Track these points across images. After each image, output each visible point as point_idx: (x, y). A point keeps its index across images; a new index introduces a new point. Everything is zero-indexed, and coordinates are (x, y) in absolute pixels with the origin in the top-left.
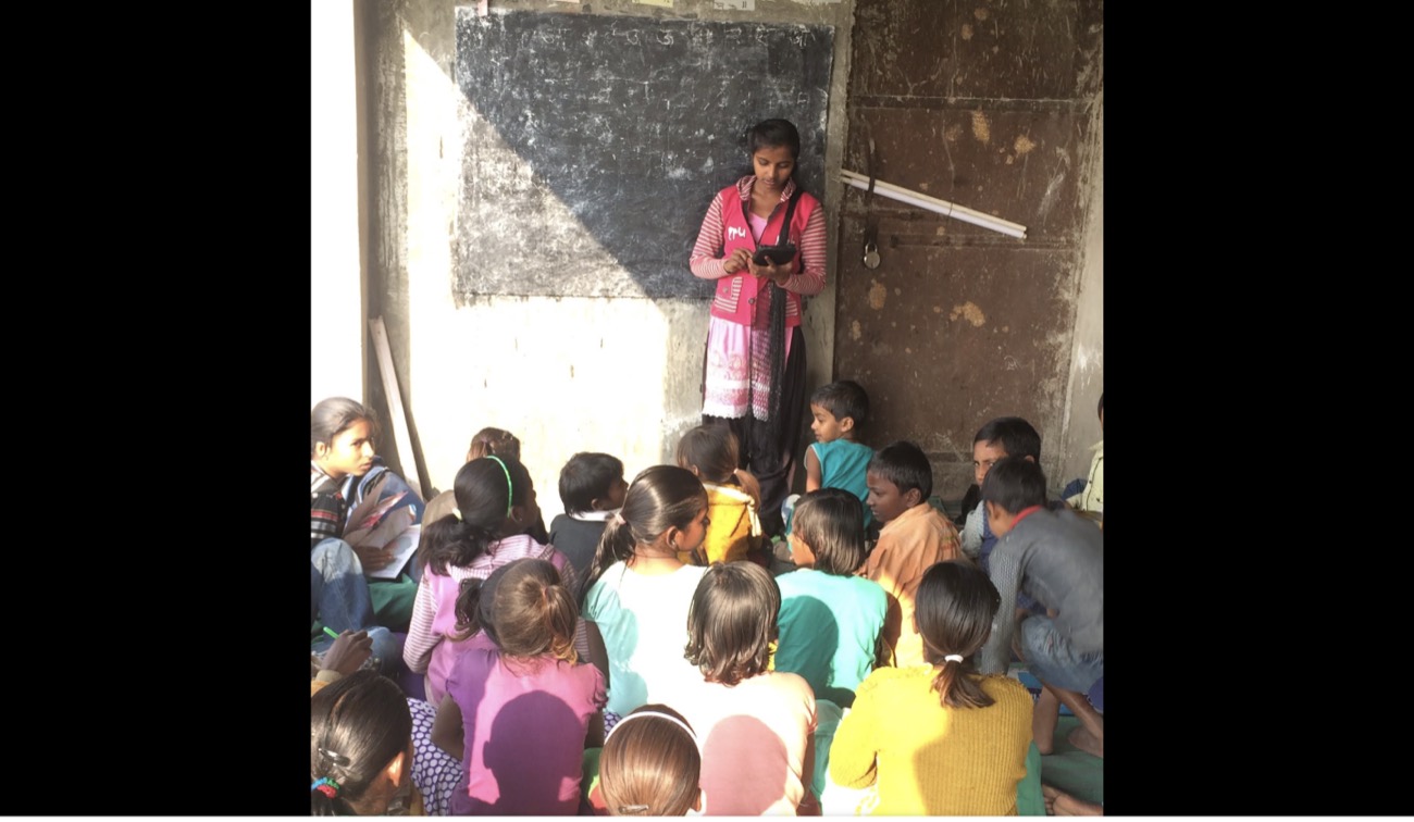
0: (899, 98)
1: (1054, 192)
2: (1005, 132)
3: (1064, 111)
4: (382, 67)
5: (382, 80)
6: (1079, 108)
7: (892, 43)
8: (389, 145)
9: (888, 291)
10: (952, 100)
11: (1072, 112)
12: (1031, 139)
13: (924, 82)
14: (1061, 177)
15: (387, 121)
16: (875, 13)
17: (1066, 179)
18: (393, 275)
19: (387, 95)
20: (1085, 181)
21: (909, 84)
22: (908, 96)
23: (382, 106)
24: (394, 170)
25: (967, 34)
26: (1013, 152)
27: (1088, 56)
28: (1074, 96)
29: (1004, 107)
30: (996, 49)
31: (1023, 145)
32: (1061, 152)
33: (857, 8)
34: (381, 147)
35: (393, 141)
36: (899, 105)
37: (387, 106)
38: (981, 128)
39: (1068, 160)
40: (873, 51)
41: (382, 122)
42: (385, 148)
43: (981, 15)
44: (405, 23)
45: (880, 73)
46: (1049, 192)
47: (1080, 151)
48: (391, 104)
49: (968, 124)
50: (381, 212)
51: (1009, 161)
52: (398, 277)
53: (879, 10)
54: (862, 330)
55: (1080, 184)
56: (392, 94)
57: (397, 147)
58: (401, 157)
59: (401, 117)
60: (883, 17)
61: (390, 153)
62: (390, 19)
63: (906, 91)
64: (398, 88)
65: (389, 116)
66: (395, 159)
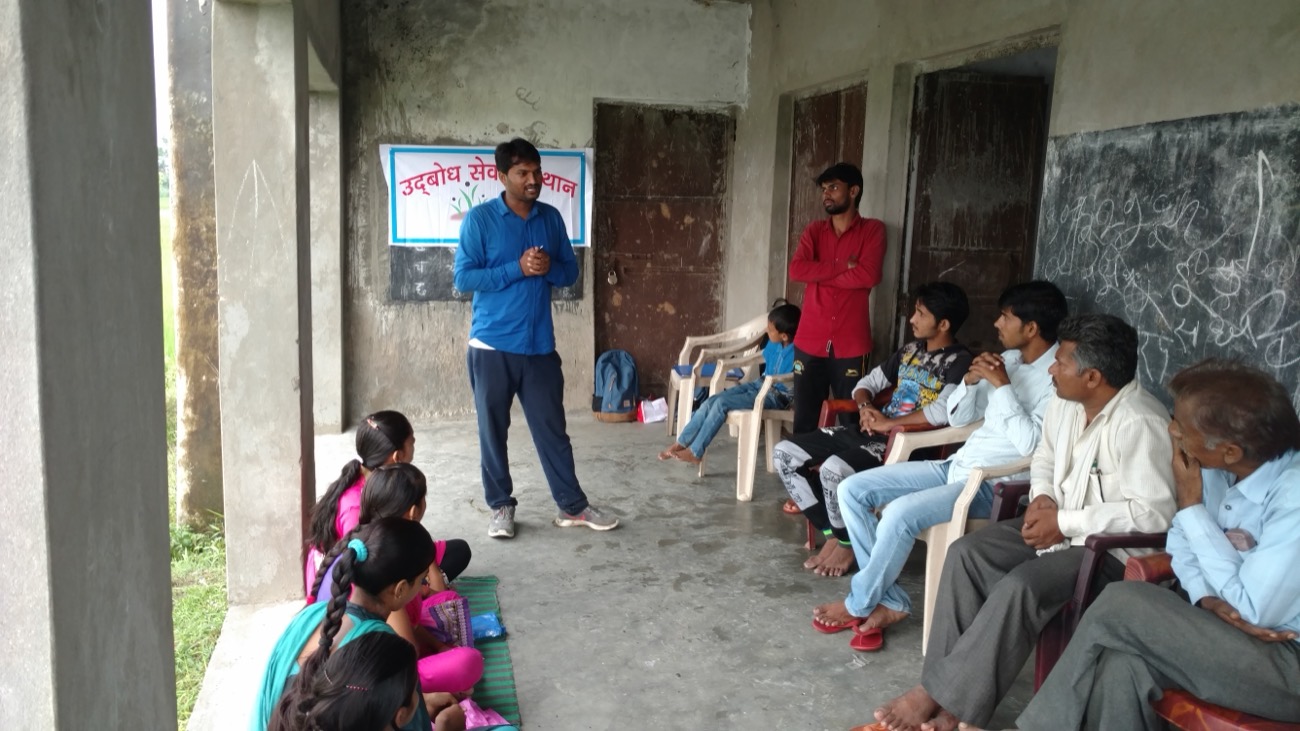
0: (622, 197)
1: (706, 244)
2: (679, 213)
3: (708, 203)
4: (352, 185)
5: (354, 191)
6: (715, 201)
7: (616, 170)
8: (355, 224)
9: (622, 297)
10: (649, 197)
11: (712, 203)
12: (692, 216)
13: (635, 188)
14: (709, 236)
15: (354, 212)
16: (607, 154)
17: (712, 237)
18: (356, 291)
19: (354, 199)
20: (721, 238)
21: (627, 190)
22: (627, 196)
23: (351, 204)
24: (357, 236)
25: (655, 165)
26: (684, 224)
27: (718, 175)
28: (712, 195)
29: (676, 200)
30: (670, 172)
31: (688, 220)
32: (709, 223)
34: (351, 225)
35: (357, 222)
36: (622, 200)
37: (354, 204)
38: (666, 211)
39: (712, 227)
40: (607, 173)
41: (351, 212)
43: (661, 155)
44: (364, 163)
45: (611, 184)
46: (704, 244)
47: (718, 222)
48: (356, 203)
49: (659, 210)
51: (682, 228)
52: (359, 292)
54: (610, 317)
55: (719, 239)
57: (360, 224)
58: (361, 230)
59: (361, 210)
60: (611, 157)
61: (355, 228)
62: (356, 161)
63: (625, 193)
64: (360, 195)
65: (355, 209)
66: (358, 231)
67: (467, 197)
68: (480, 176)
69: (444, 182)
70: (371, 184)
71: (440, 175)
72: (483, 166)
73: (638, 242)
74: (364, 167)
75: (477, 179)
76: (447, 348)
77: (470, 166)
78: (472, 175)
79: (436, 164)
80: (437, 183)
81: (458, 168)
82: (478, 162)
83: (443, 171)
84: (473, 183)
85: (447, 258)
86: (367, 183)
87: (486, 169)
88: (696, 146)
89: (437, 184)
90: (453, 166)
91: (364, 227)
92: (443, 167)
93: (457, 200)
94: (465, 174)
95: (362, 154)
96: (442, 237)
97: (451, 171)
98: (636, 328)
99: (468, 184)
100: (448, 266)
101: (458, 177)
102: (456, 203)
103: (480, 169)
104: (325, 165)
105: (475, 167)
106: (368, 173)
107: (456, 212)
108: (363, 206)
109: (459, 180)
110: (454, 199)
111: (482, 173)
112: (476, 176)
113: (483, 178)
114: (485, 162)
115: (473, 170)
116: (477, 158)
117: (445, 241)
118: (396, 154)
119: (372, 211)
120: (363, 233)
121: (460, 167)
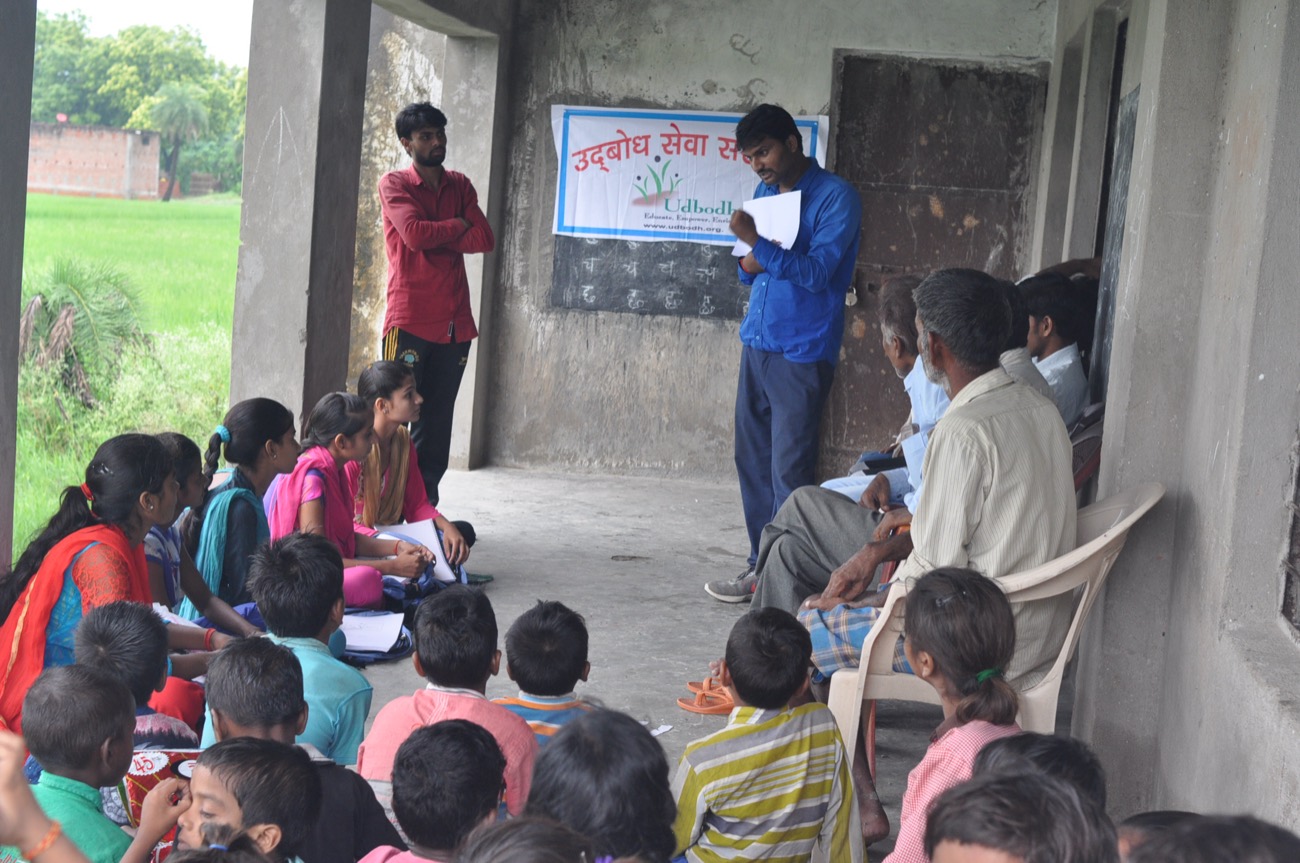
0: (873, 184)
1: (996, 257)
2: (955, 212)
3: (1000, 198)
4: (513, 155)
5: (513, 163)
6: (1012, 197)
7: (867, 146)
8: (514, 205)
9: (867, 325)
10: (913, 187)
11: (1006, 199)
12: (976, 217)
13: (892, 174)
14: (1001, 247)
15: (514, 190)
16: (855, 125)
17: (1004, 249)
18: (509, 291)
19: (516, 172)
20: (1019, 250)
21: (881, 175)
22: (881, 183)
23: (511, 180)
24: (516, 221)
25: (924, 141)
26: (963, 227)
27: (1017, 159)
28: (1008, 188)
29: (954, 194)
30: (946, 153)
31: (970, 222)
32: (1000, 228)
33: (840, 122)
34: (509, 205)
35: (516, 203)
36: (872, 189)
37: (515, 180)
38: (936, 208)
39: (1005, 234)
40: (854, 151)
41: (511, 189)
42: (511, 207)
43: (934, 129)
44: (531, 128)
45: (859, 166)
46: (991, 257)
47: (1015, 227)
48: (517, 178)
49: (926, 205)
50: (505, 248)
51: (960, 233)
52: (512, 293)
53: (858, 124)
54: (847, 353)
55: (1015, 252)
56: (519, 172)
57: (519, 206)
58: (521, 214)
59: (523, 187)
60: (861, 128)
61: (513, 210)
62: (521, 126)
63: (878, 179)
64: (523, 168)
65: (516, 186)
66: (517, 214)
67: (655, 176)
68: (675, 149)
69: (628, 156)
70: (537, 154)
71: (623, 145)
72: (679, 136)
73: (893, 248)
74: (531, 133)
75: (671, 153)
76: (617, 375)
77: (662, 135)
78: (665, 146)
79: (619, 131)
80: (618, 156)
81: (647, 138)
82: (673, 131)
83: (627, 140)
84: (665, 158)
85: (625, 255)
86: (533, 154)
87: (683, 140)
88: (985, 117)
89: (619, 159)
90: (641, 135)
91: (525, 209)
92: (628, 137)
93: (642, 180)
94: (656, 147)
95: (529, 116)
96: (620, 227)
97: (637, 141)
98: (883, 372)
99: (658, 159)
100: (625, 265)
101: (646, 149)
102: (641, 183)
103: (674, 140)
104: (476, 128)
105: (669, 136)
106: (534, 141)
107: (641, 195)
108: (527, 182)
109: (647, 154)
110: (639, 178)
111: (678, 145)
112: (669, 148)
113: (678, 152)
114: (682, 132)
115: (665, 141)
116: (673, 125)
117: (624, 232)
118: (571, 117)
119: (536, 190)
120: (523, 217)
121: (649, 136)
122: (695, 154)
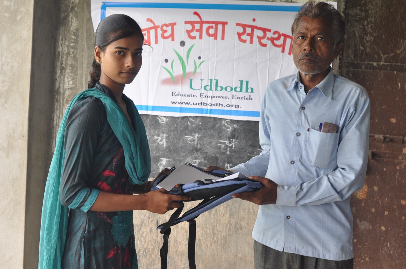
0: (375, 64)
4: (60, 42)
5: (60, 49)
7: (370, 30)
8: (62, 86)
9: (369, 187)
13: (392, 54)
15: (61, 72)
16: (358, 12)
19: (62, 57)
21: (382, 55)
22: (382, 63)
24: (63, 99)
33: (346, 9)
34: (57, 86)
35: (64, 83)
36: (375, 68)
37: (62, 64)
40: (357, 35)
41: (58, 72)
42: (59, 87)
44: (74, 19)
45: (362, 48)
48: (64, 63)
50: (55, 123)
53: (361, 10)
56: (65, 57)
57: (66, 86)
58: (67, 93)
59: (68, 70)
60: (364, 14)
61: (61, 90)
62: (66, 18)
63: (380, 60)
64: (68, 53)
65: (63, 69)
66: (64, 93)
67: (180, 59)
68: (197, 34)
69: (156, 42)
70: (80, 42)
71: (152, 32)
72: (202, 23)
73: (393, 120)
74: (74, 23)
75: (194, 38)
76: (151, 231)
77: (186, 23)
78: (188, 32)
79: (149, 20)
80: (148, 42)
81: (173, 25)
82: (196, 18)
83: (156, 28)
84: (189, 42)
85: (156, 128)
86: (76, 41)
87: (205, 26)
89: (149, 44)
90: (168, 23)
91: (71, 89)
92: (157, 25)
93: (170, 62)
94: (181, 33)
95: (73, 8)
96: (151, 104)
97: (165, 28)
98: (383, 228)
99: (183, 43)
100: (156, 137)
101: (172, 36)
102: (168, 65)
103: (197, 26)
104: (18, 18)
105: (192, 23)
106: (77, 30)
107: (168, 76)
108: (71, 66)
109: (173, 40)
110: (166, 61)
111: (200, 30)
112: (193, 34)
113: (201, 37)
114: (204, 19)
115: (189, 28)
116: (195, 13)
117: (154, 108)
118: (107, 8)
119: (79, 72)
120: (69, 96)
121: (175, 24)
122: (216, 38)
